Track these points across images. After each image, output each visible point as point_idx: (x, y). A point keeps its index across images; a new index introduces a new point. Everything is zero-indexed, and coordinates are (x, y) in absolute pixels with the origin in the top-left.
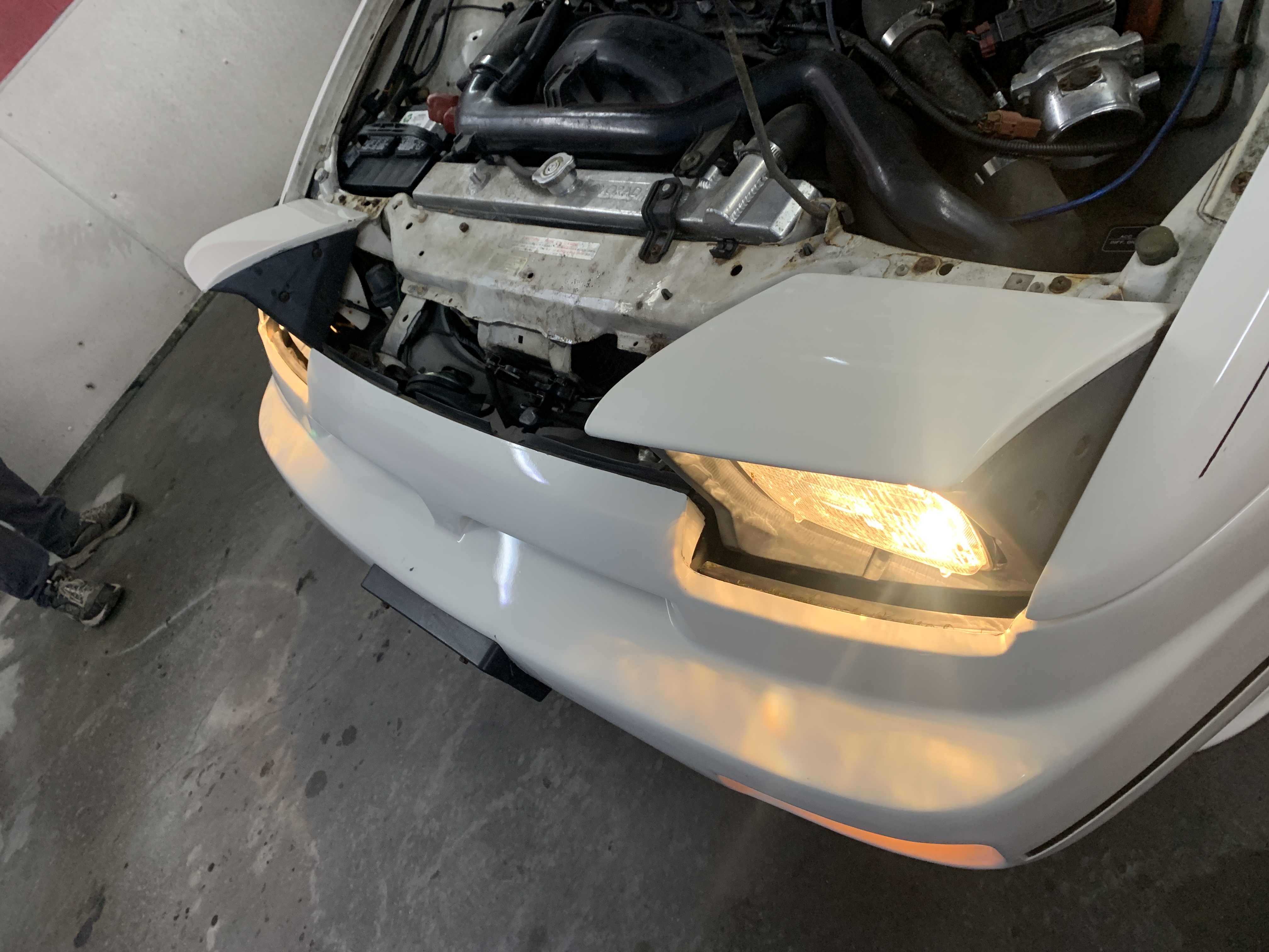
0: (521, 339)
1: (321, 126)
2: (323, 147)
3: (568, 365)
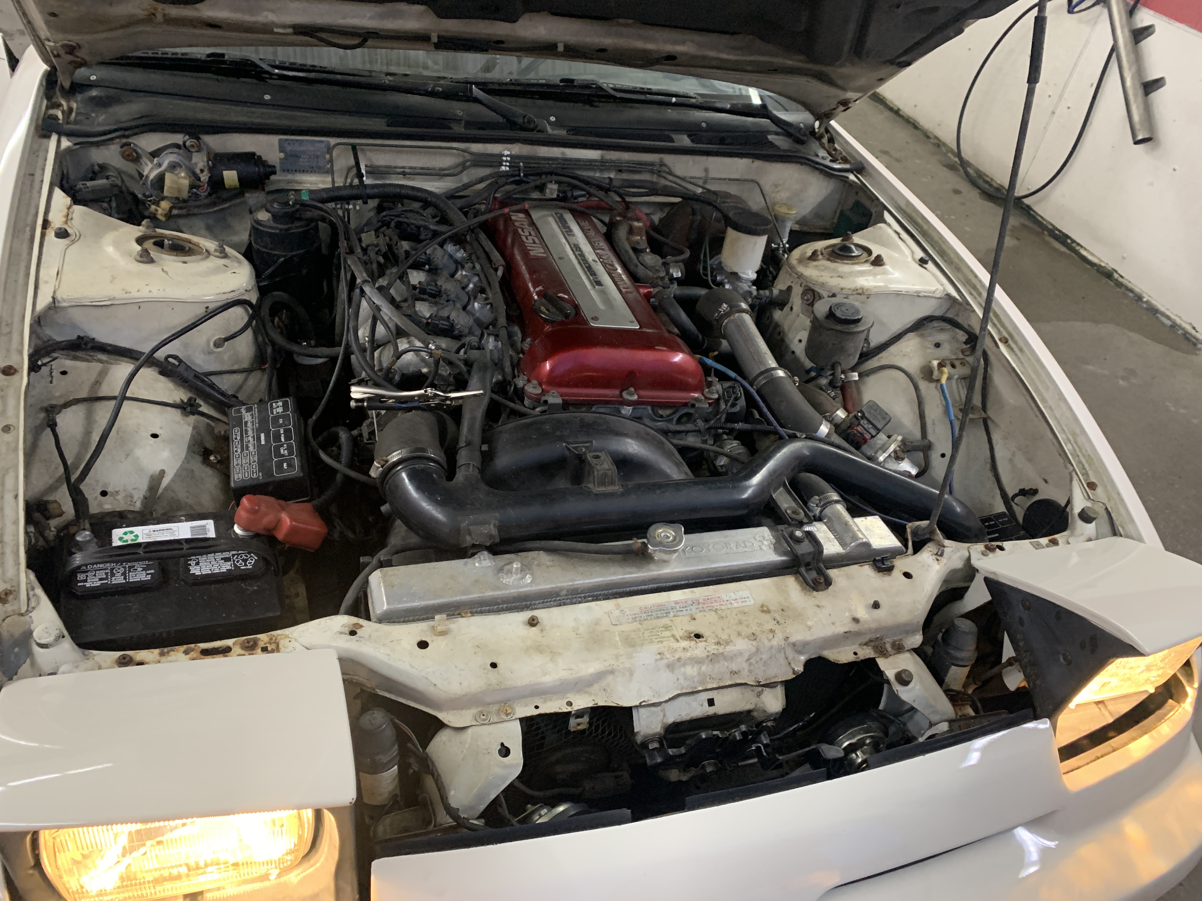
0: (711, 702)
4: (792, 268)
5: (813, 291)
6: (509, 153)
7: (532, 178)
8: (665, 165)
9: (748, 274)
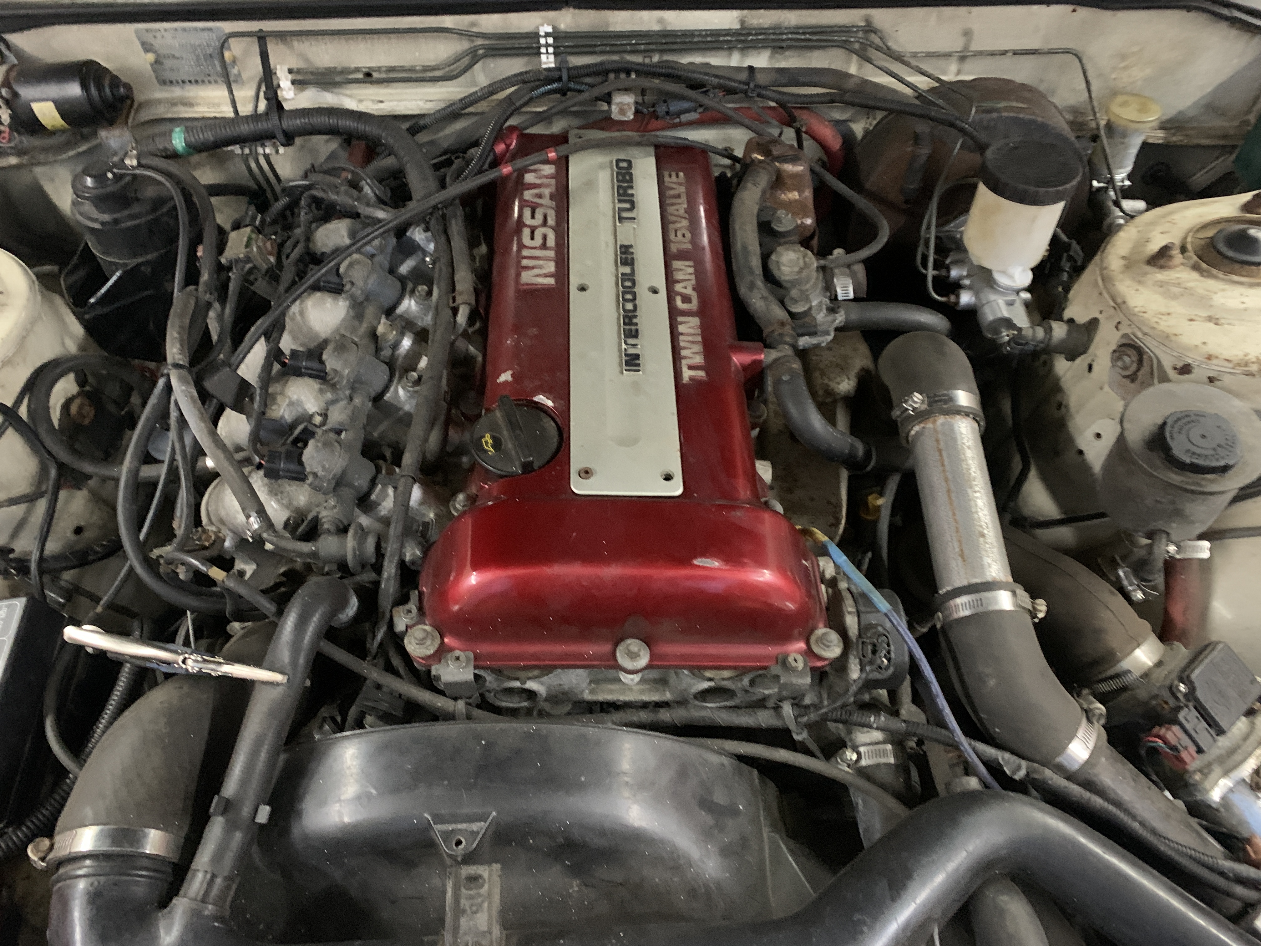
4: (1107, 279)
5: (1140, 352)
6: (549, 29)
7: (588, 80)
8: (875, 31)
9: (1011, 277)
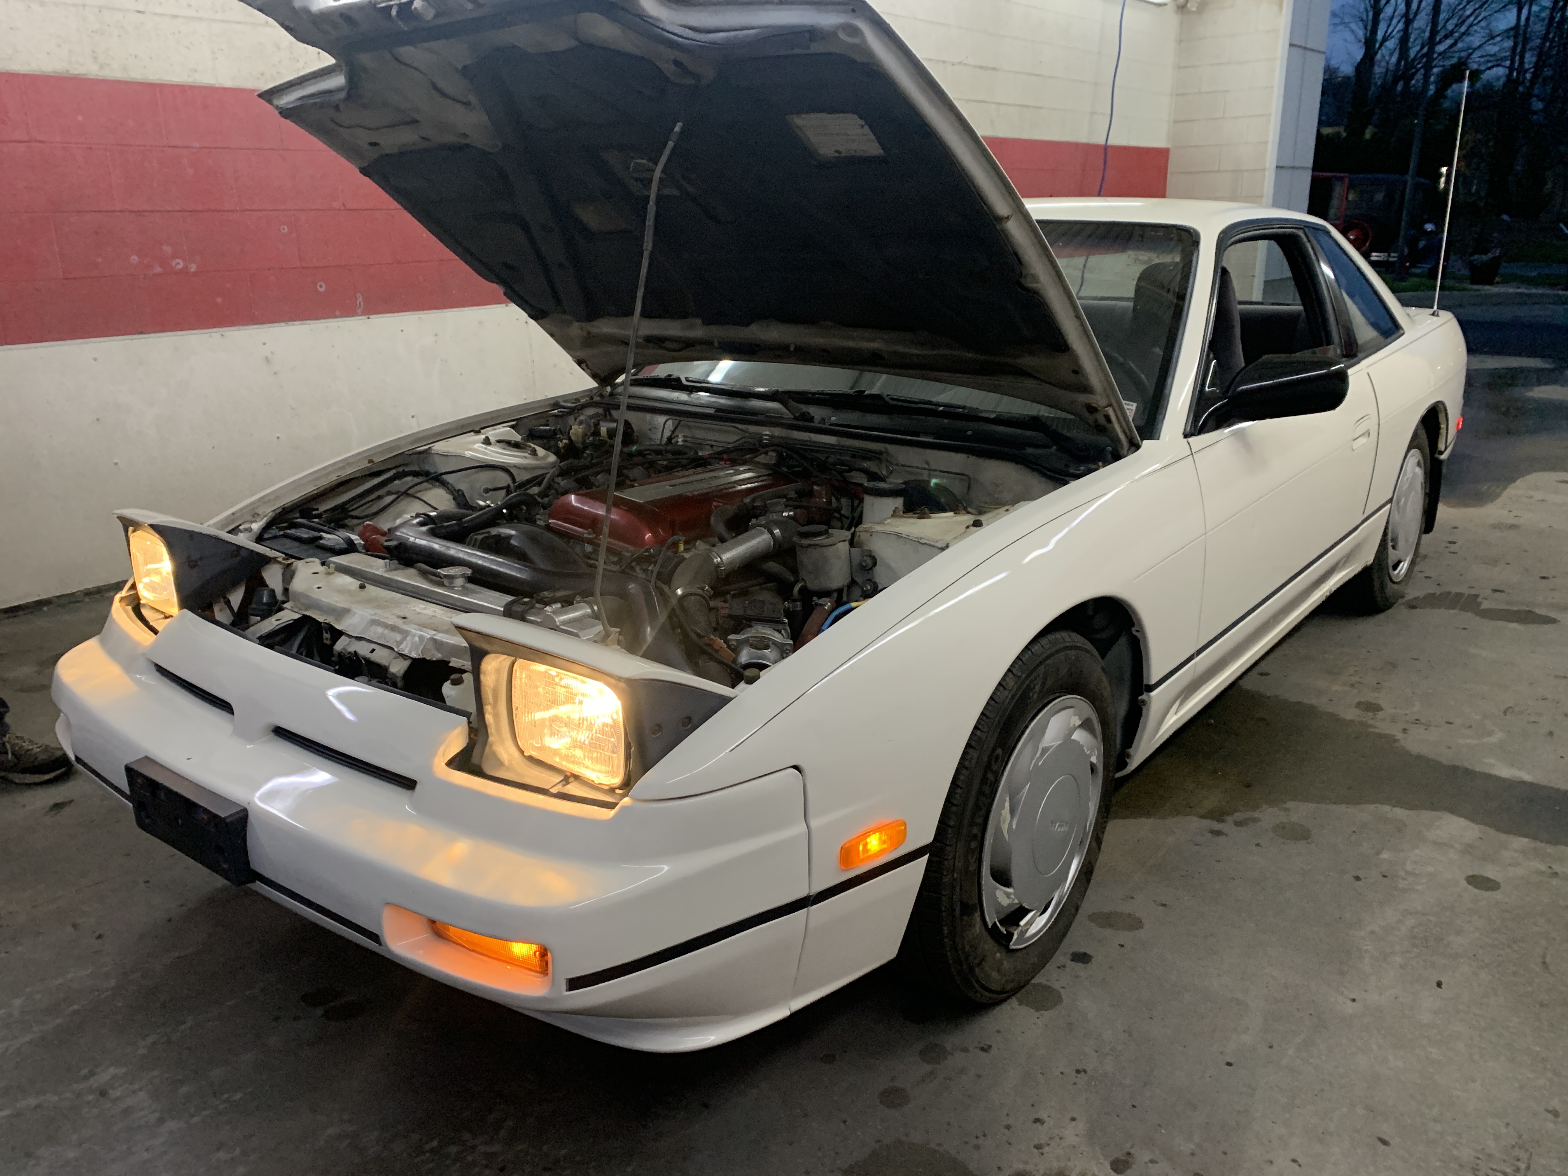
0: (372, 651)
1: (265, 503)
2: (258, 515)
3: (402, 671)
